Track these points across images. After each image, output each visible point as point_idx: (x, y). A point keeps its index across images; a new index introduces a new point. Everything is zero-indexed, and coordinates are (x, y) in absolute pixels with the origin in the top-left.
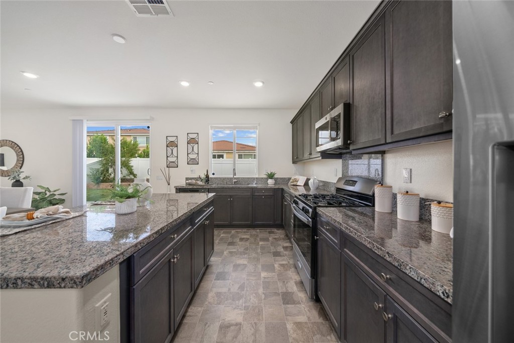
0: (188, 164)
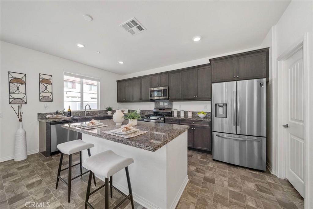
0: (40, 101)
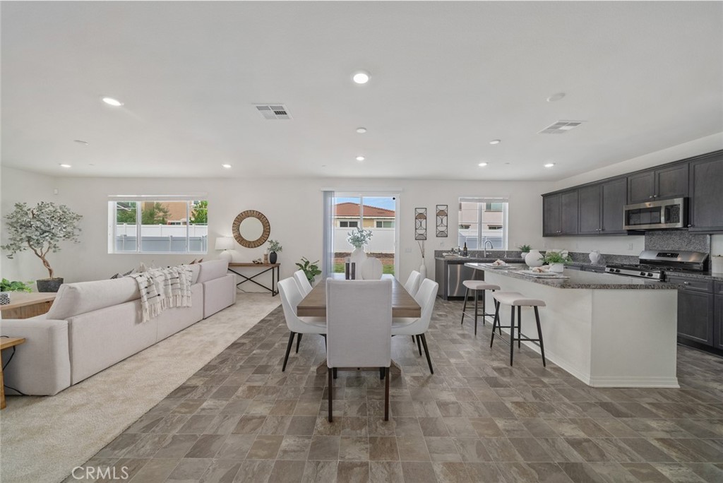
0: (437, 236)
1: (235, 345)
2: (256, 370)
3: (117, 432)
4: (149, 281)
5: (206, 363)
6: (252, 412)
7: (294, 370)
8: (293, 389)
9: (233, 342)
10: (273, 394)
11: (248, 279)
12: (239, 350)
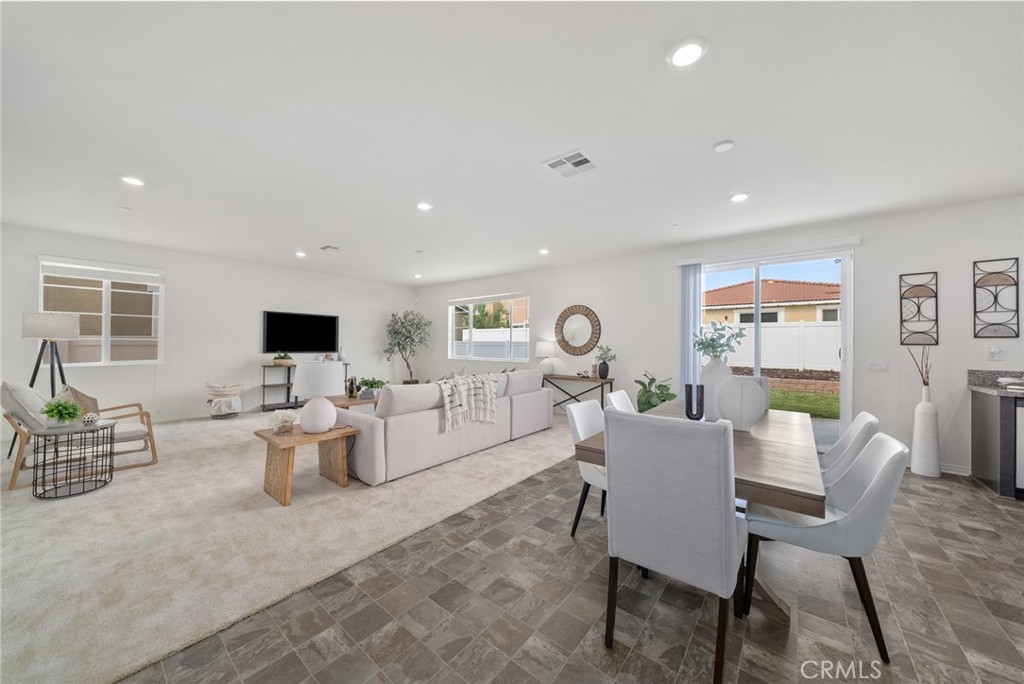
1: (531, 481)
2: (541, 522)
3: (394, 540)
4: (452, 389)
5: (492, 494)
6: (512, 577)
7: (588, 539)
8: (574, 568)
9: (530, 475)
10: (547, 562)
11: (572, 397)
12: (531, 488)
